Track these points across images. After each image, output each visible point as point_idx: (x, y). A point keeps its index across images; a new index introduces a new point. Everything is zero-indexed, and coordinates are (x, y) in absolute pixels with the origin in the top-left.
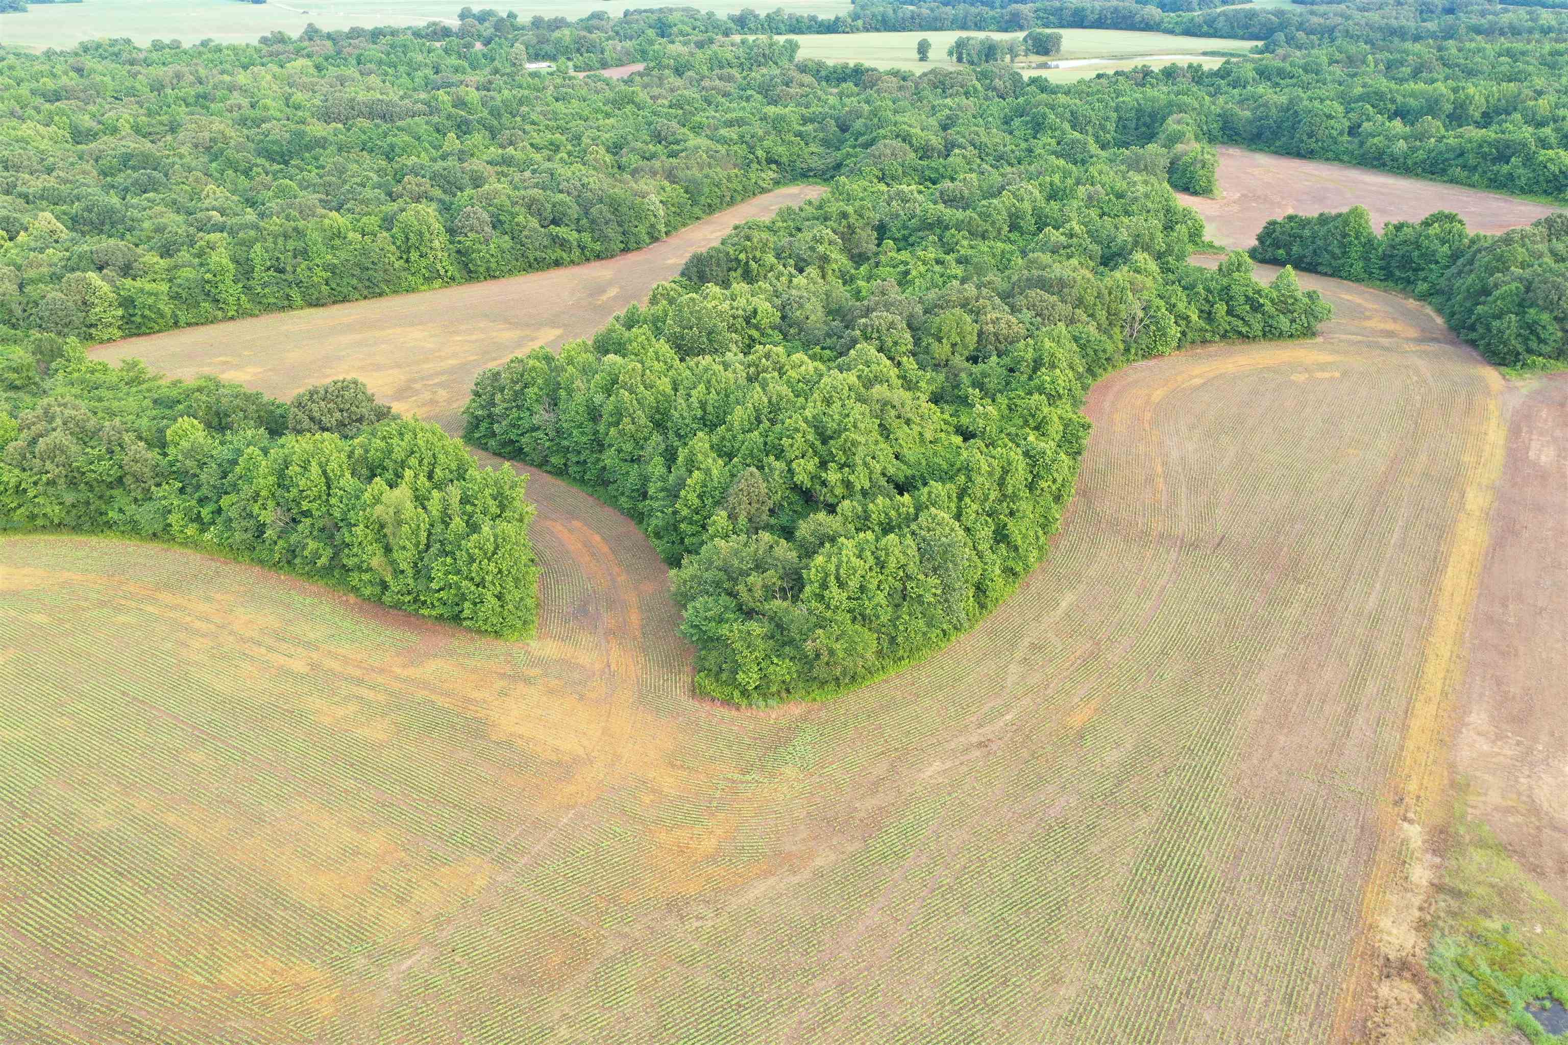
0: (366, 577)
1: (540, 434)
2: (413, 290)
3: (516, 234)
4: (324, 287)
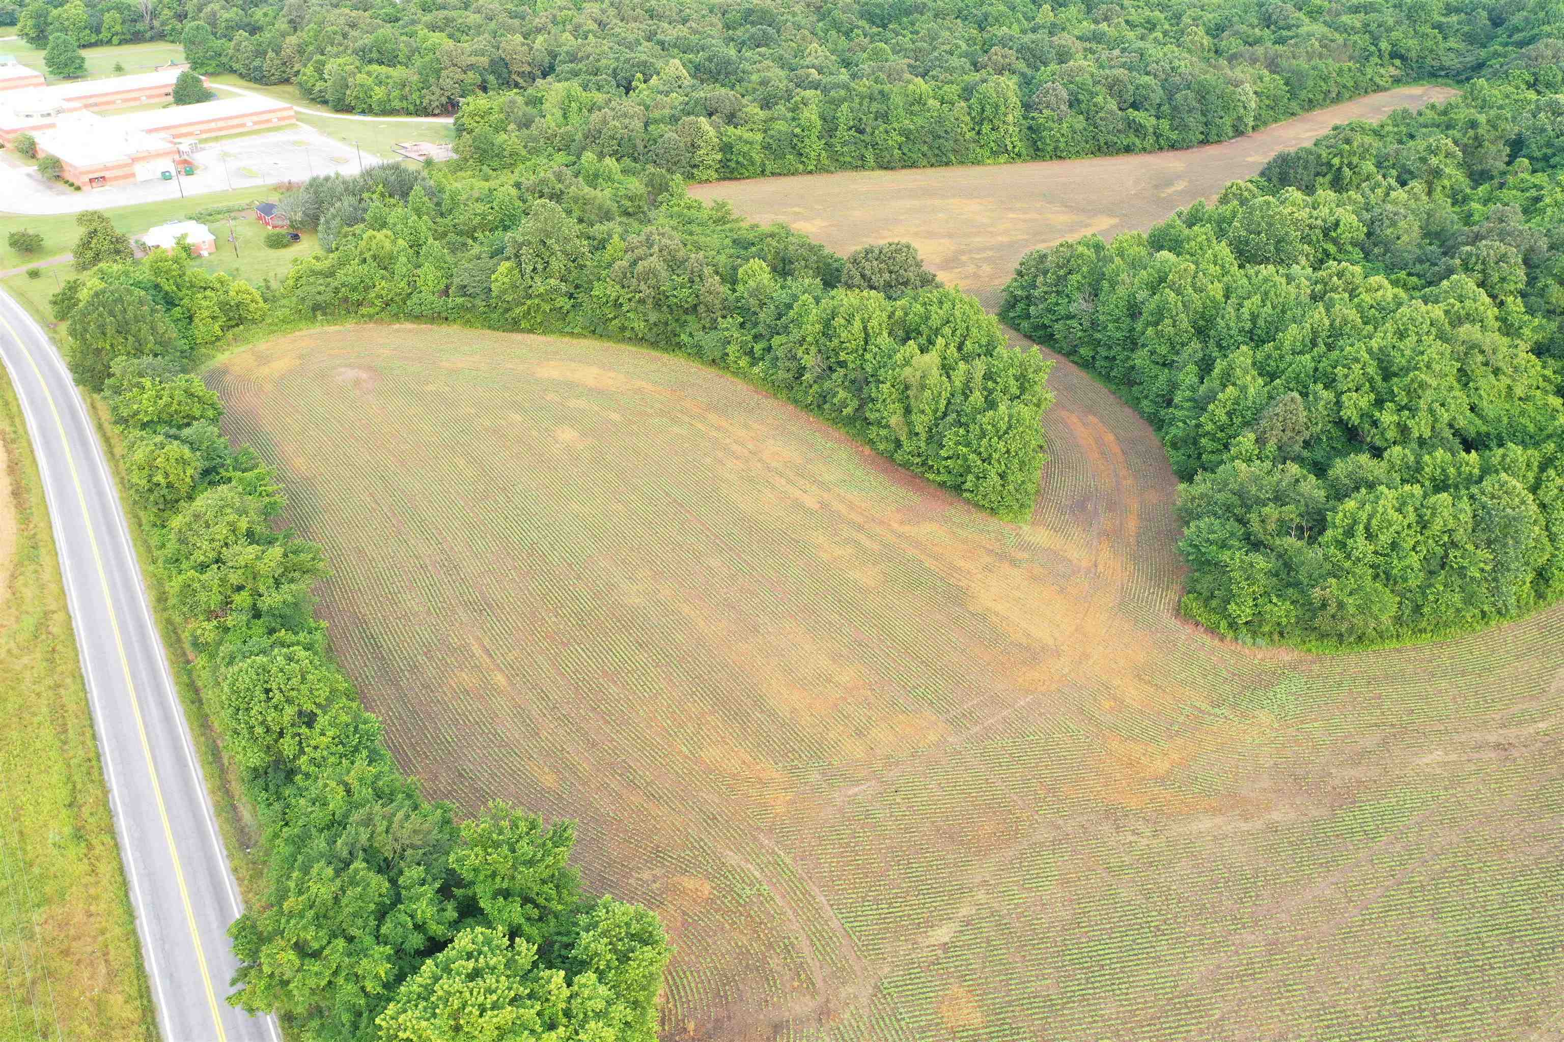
0: (883, 432)
1: (1073, 323)
2: (979, 163)
3: (1092, 113)
4: (896, 151)
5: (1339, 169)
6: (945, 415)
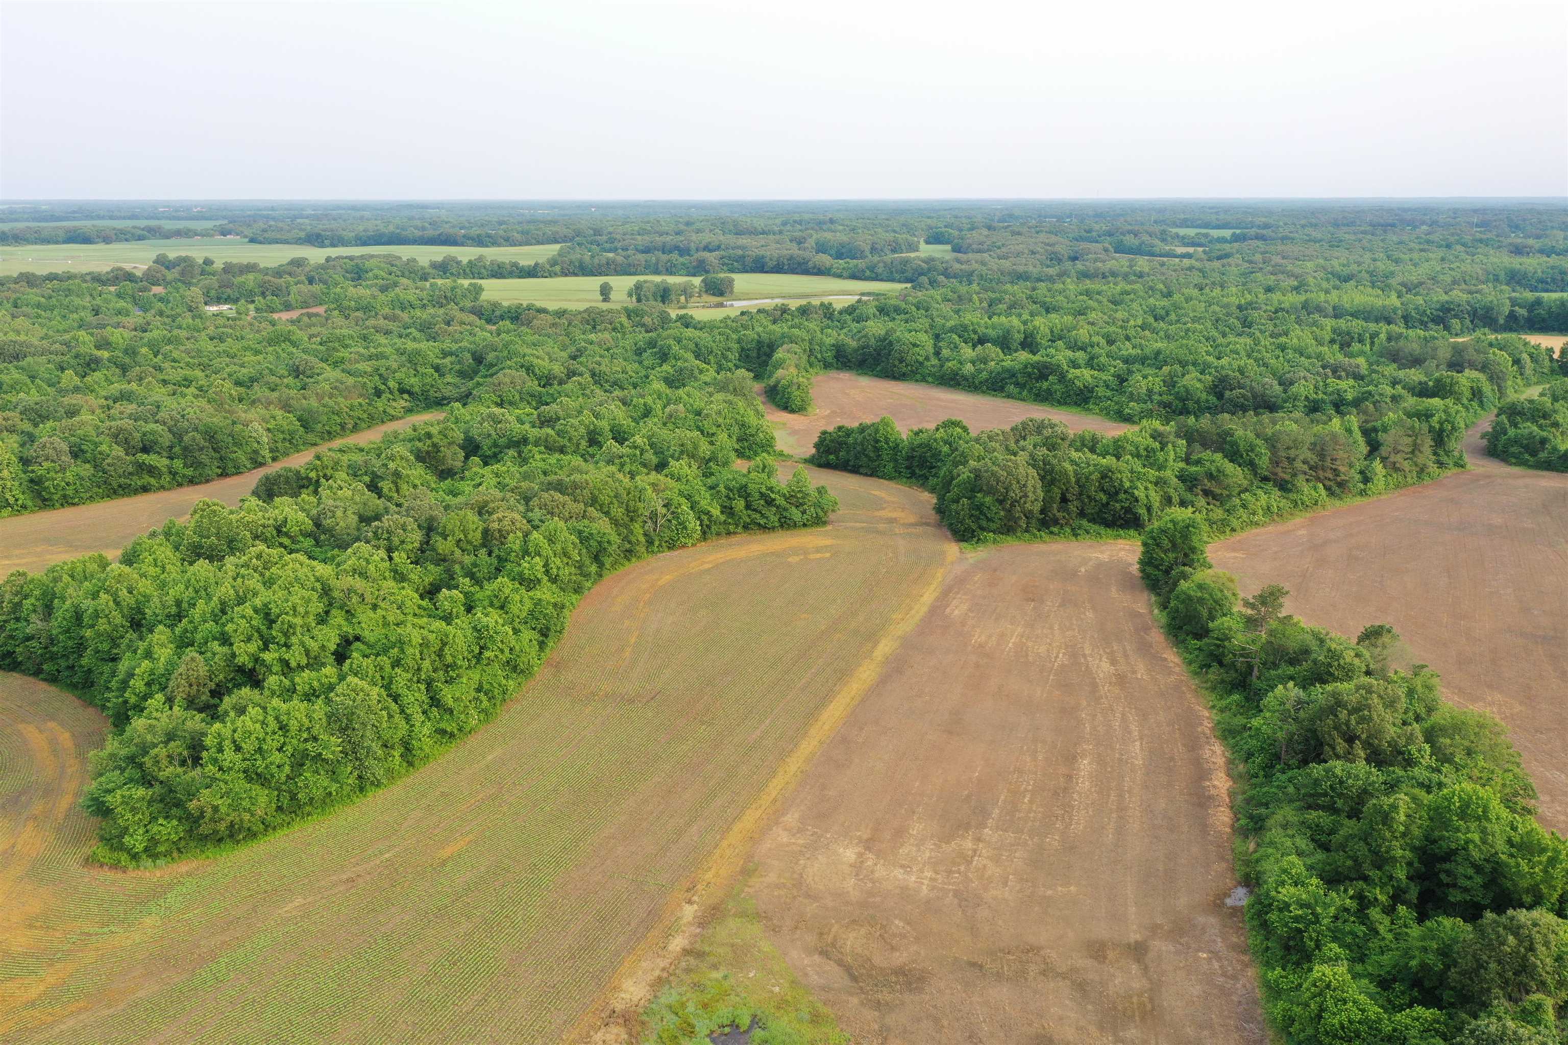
1: (34, 643)
3: (98, 461)
5: (317, 481)
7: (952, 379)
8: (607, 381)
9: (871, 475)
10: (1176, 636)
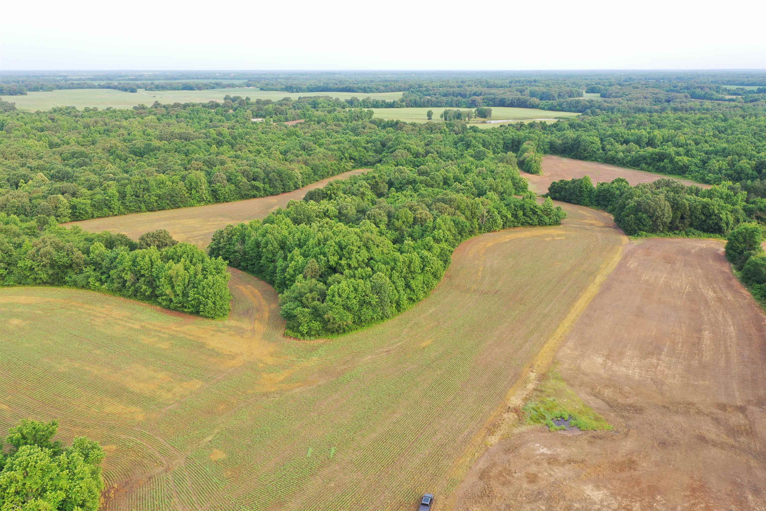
0: (164, 297)
1: (237, 254)
2: (192, 206)
3: (237, 184)
4: (155, 204)
5: (331, 195)
6: (188, 285)
7: (611, 160)
8: (444, 156)
9: (577, 204)
10: (747, 283)
